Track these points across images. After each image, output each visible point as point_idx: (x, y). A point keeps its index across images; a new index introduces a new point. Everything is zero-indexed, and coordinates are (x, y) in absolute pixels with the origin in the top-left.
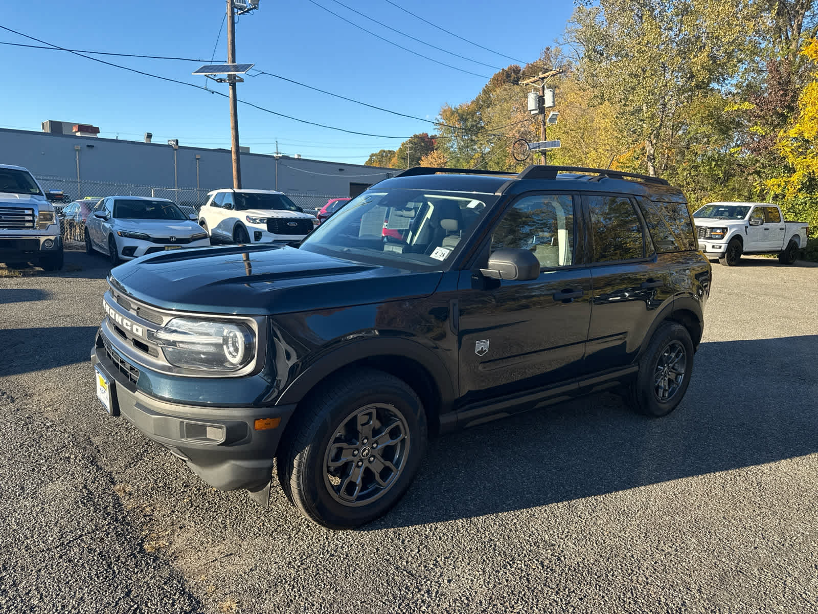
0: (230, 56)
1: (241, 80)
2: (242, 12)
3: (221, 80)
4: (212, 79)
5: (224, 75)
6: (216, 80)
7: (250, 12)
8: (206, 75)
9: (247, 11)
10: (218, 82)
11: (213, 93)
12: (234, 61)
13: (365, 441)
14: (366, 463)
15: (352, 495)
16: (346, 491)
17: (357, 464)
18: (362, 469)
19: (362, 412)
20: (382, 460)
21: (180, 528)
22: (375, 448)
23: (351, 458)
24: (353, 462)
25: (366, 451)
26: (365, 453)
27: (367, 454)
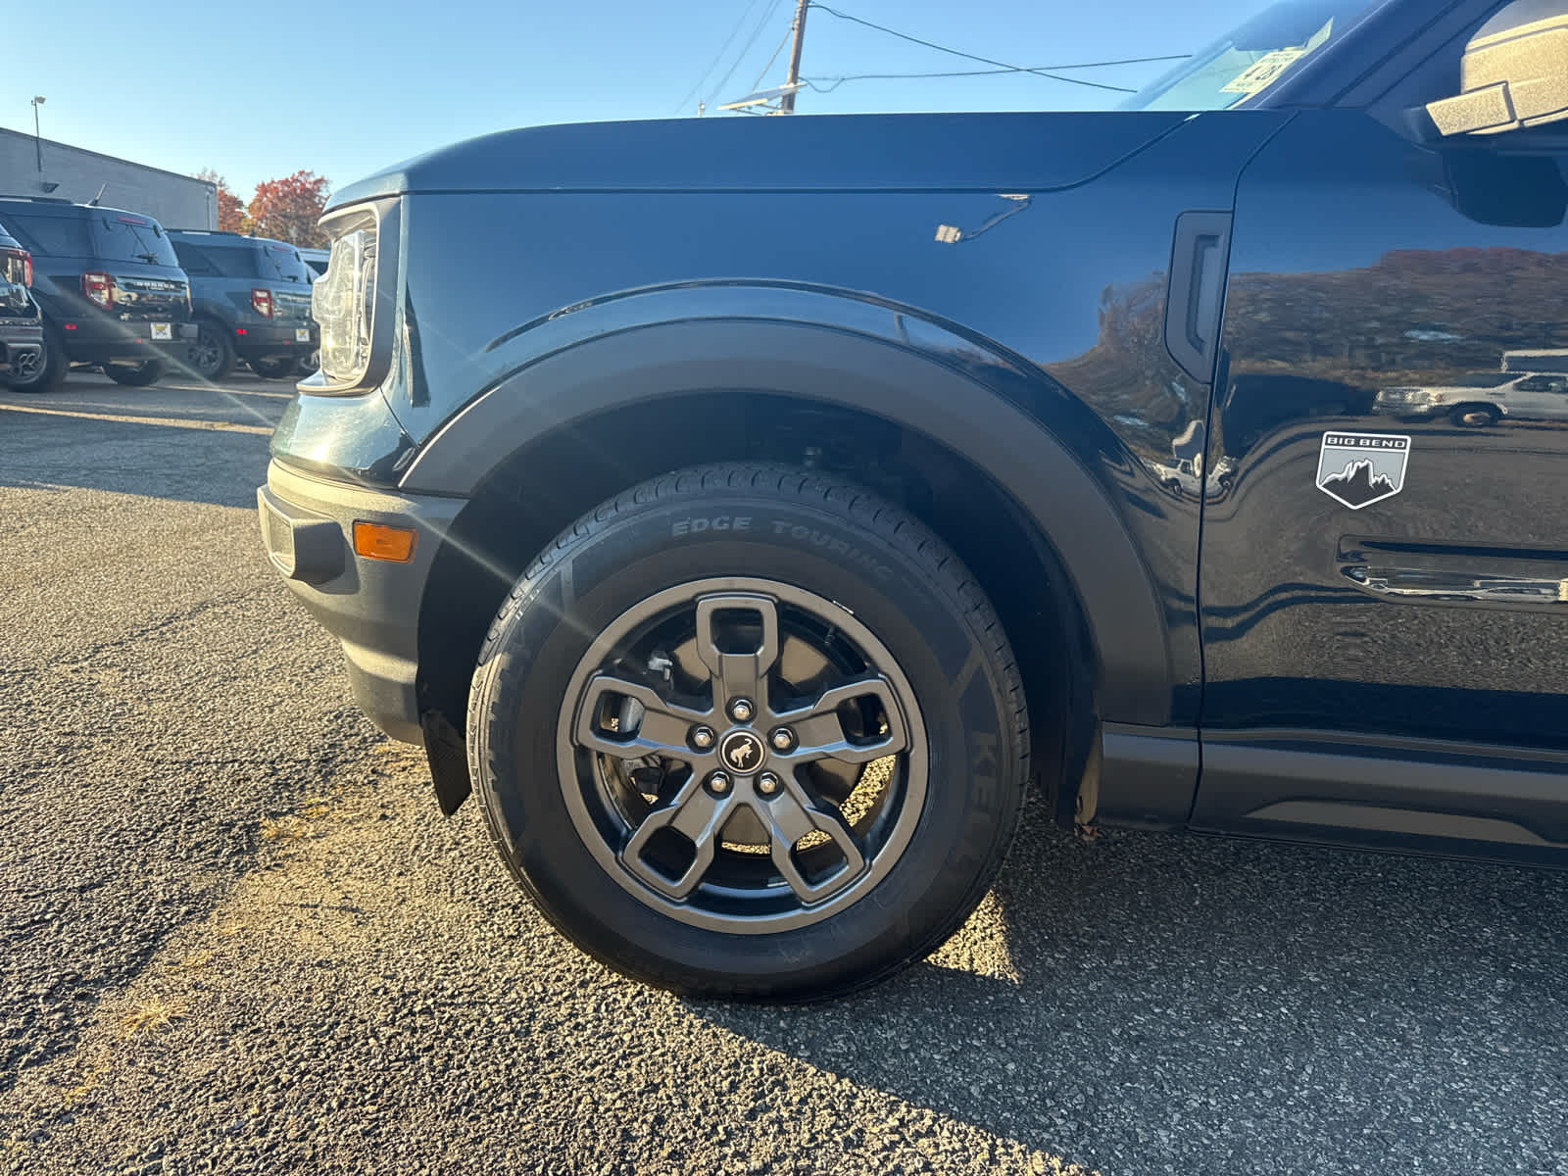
13: (741, 712)
14: (743, 790)
15: (675, 876)
16: (647, 854)
17: (706, 783)
18: (722, 807)
19: (712, 595)
20: (807, 804)
21: (384, 817)
22: (781, 751)
23: (679, 751)
24: (688, 769)
25: (746, 749)
26: (737, 754)
27: (749, 762)
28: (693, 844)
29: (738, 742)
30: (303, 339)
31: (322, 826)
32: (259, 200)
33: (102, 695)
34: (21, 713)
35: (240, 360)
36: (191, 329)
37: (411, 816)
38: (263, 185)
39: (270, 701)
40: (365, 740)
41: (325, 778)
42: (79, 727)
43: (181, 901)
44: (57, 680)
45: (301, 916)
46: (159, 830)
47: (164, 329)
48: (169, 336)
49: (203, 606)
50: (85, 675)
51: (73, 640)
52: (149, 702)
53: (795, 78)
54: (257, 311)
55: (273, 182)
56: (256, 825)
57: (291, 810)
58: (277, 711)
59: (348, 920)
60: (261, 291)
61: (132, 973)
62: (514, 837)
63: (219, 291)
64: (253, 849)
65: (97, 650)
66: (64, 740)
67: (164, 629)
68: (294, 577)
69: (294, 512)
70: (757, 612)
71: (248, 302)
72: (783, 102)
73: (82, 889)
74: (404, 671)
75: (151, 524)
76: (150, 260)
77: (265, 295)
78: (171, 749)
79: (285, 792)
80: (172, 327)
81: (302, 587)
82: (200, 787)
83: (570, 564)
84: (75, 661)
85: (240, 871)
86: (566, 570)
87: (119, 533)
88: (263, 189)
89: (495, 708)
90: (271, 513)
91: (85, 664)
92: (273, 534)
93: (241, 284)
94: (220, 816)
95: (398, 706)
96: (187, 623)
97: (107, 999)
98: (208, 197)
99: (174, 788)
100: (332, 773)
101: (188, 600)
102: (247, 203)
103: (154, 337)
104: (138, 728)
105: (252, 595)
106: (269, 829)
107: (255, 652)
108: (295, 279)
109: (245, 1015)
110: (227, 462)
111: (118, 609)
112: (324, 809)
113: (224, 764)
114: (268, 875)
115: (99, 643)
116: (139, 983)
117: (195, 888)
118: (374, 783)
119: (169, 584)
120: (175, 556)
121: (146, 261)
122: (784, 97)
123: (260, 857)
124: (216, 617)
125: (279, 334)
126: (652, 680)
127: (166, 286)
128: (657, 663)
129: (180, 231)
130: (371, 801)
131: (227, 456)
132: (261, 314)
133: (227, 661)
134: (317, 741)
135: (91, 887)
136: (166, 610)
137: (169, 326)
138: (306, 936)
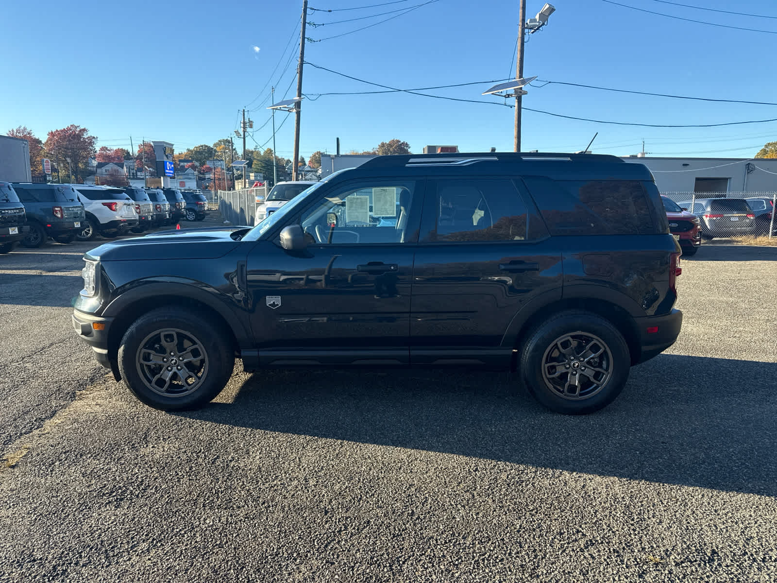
0: (518, 73)
1: (526, 93)
2: (533, 30)
3: (508, 96)
4: (499, 95)
5: (511, 90)
6: (505, 96)
7: (541, 28)
8: (493, 94)
9: (537, 29)
10: (506, 97)
11: (511, 107)
12: (521, 76)
13: (172, 354)
14: (175, 369)
15: (162, 387)
16: (156, 383)
17: (167, 368)
18: (171, 373)
19: (163, 332)
20: (187, 370)
21: (106, 389)
22: (181, 361)
23: (161, 363)
24: (163, 366)
25: (174, 361)
26: (173, 362)
27: (175, 363)
28: (165, 381)
29: (173, 360)
30: (77, 226)
31: (91, 392)
32: (50, 139)
33: (28, 369)
34: (8, 375)
35: (49, 237)
36: (27, 228)
37: (113, 389)
38: (52, 132)
39: (76, 367)
40: (102, 374)
41: (92, 383)
42: (25, 377)
43: (60, 406)
44: (14, 367)
45: (87, 407)
46: (52, 395)
47: (15, 229)
48: (17, 232)
49: (52, 344)
50: (22, 365)
51: (15, 356)
52: (42, 370)
53: (300, 94)
54: (56, 216)
55: (57, 131)
56: (75, 393)
57: (83, 390)
58: (78, 369)
59: (98, 406)
60: (57, 207)
61: (52, 417)
62: (129, 382)
63: (37, 209)
64: (74, 397)
65: (23, 359)
66: (22, 380)
67: (42, 351)
68: (82, 334)
69: (81, 321)
70: (173, 335)
71: (52, 213)
72: (295, 105)
73: (37, 406)
74: (105, 352)
75: (28, 319)
76: (7, 201)
77: (59, 209)
78: (51, 379)
79: (82, 386)
80: (18, 229)
81: (83, 336)
82: (60, 386)
83: (135, 328)
84: (18, 362)
85: (72, 401)
86: (134, 329)
87: (18, 323)
88: (52, 134)
89: (123, 357)
90: (76, 322)
91: (21, 362)
92: (76, 326)
93: (48, 205)
94: (66, 391)
95: (104, 359)
96: (48, 349)
97: (47, 421)
98: (24, 147)
99: (54, 387)
100: (94, 382)
101: (47, 343)
102: (43, 142)
103: (10, 233)
104: (40, 376)
105: (67, 340)
106: (78, 393)
107: (70, 356)
108: (72, 200)
109: (76, 421)
110: (51, 290)
111: (26, 347)
112: (92, 389)
113: (65, 382)
114: (79, 401)
115: (23, 357)
116: (53, 418)
117: (62, 404)
118: (105, 383)
119: (40, 338)
120: (39, 329)
121: (5, 201)
122: (295, 103)
123: (77, 398)
124: (57, 347)
125: (66, 225)
126: (155, 350)
127: (15, 211)
128: (157, 346)
129: (18, 183)
130: (103, 386)
131: (50, 288)
132: (58, 217)
133: (63, 359)
134: (89, 375)
135: (39, 405)
136: (41, 346)
137: (17, 228)
138: (88, 409)
